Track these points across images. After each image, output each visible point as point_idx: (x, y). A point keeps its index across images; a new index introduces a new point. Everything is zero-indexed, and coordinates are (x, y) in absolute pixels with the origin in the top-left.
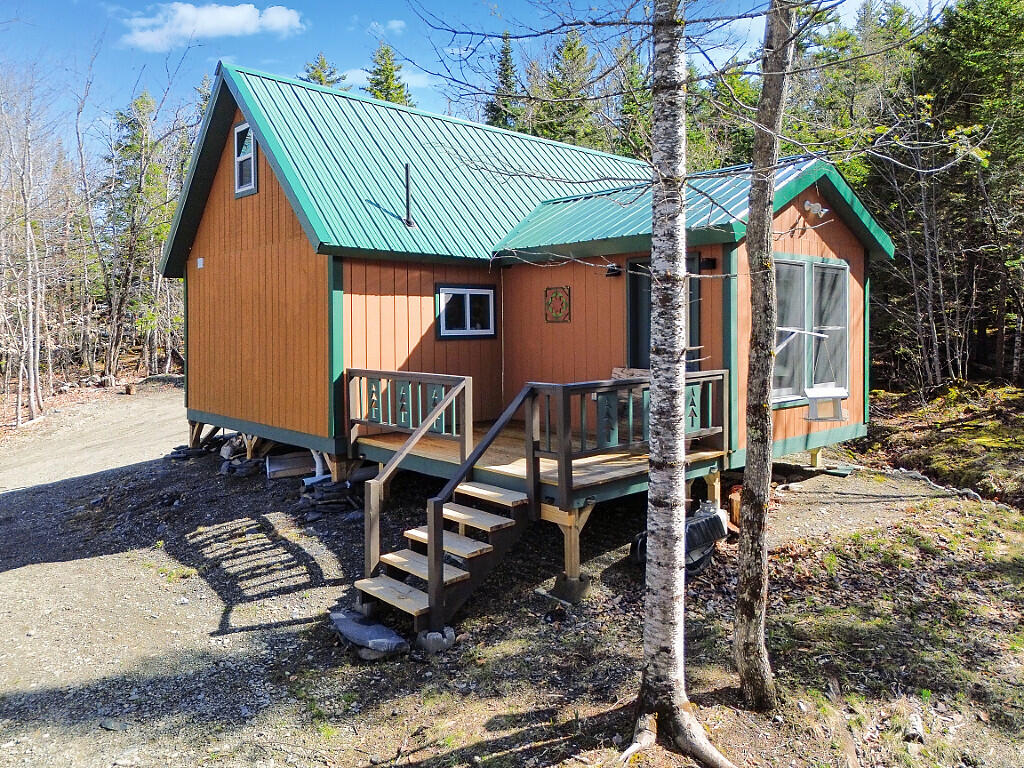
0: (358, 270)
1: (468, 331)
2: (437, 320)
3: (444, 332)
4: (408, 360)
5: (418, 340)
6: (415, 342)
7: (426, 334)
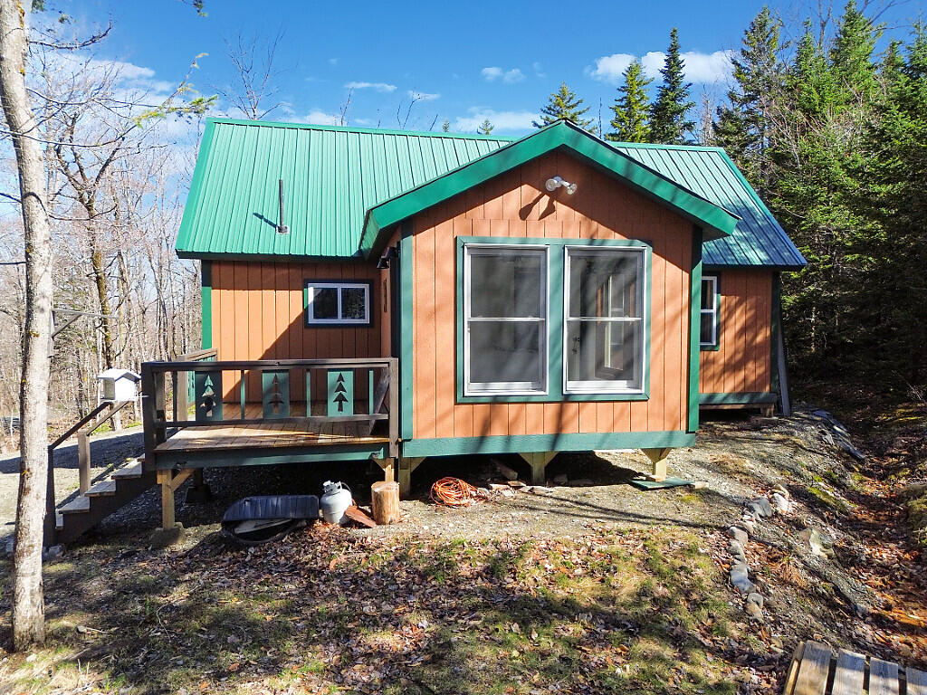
0: (226, 271)
1: (340, 320)
2: (306, 311)
3: (312, 320)
4: (275, 343)
5: (287, 327)
6: (283, 328)
7: (294, 322)
